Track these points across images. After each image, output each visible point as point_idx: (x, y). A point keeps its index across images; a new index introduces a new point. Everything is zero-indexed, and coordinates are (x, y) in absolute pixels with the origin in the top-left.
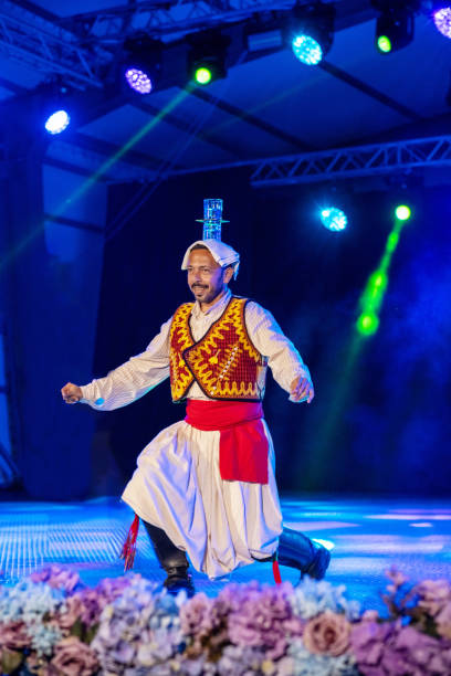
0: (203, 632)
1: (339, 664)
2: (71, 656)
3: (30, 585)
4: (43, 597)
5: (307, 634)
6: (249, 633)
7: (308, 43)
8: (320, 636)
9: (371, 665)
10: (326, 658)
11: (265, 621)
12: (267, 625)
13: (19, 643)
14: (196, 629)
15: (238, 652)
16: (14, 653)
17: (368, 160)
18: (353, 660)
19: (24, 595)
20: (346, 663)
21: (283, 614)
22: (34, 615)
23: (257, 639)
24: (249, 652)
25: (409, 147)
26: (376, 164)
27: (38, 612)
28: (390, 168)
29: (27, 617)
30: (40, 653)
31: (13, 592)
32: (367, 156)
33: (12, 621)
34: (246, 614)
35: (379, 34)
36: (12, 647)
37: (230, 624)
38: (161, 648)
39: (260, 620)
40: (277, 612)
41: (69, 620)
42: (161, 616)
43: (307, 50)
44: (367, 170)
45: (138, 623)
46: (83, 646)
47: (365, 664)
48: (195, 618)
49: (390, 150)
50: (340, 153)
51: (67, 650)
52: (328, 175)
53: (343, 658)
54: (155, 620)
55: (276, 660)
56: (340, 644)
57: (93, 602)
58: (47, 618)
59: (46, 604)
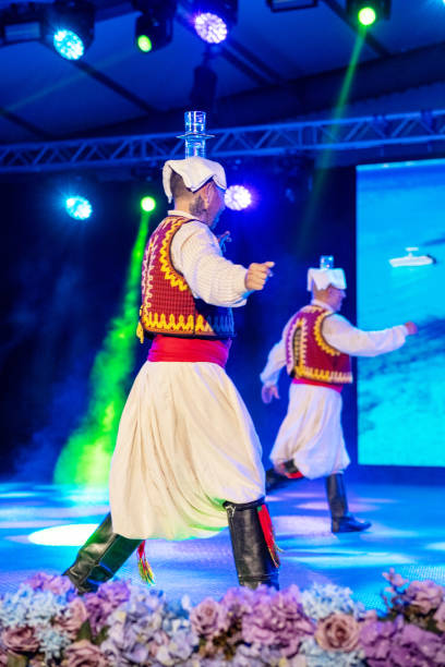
0: (217, 633)
1: (350, 659)
2: (86, 658)
3: (31, 592)
4: (49, 603)
5: (320, 633)
6: (264, 633)
7: (70, 38)
8: (332, 634)
9: (381, 659)
10: (338, 654)
11: (278, 622)
12: (281, 625)
13: (27, 647)
14: (210, 630)
15: (254, 651)
16: (19, 656)
17: (113, 151)
18: (362, 655)
19: (26, 602)
20: (356, 658)
21: (296, 616)
22: (40, 620)
23: (271, 639)
24: (266, 650)
25: (153, 140)
26: (121, 155)
27: (43, 618)
28: (135, 160)
29: (33, 623)
30: (49, 656)
31: (15, 599)
32: (113, 148)
33: (17, 626)
34: (260, 616)
35: (138, 34)
36: (19, 651)
37: (244, 625)
38: (180, 649)
39: (274, 621)
40: (290, 613)
41: (75, 624)
42: (170, 620)
43: (69, 44)
44: (113, 161)
45: (151, 625)
46: (95, 648)
47: (374, 658)
48: (207, 620)
49: (135, 143)
50: (85, 143)
51: (80, 653)
52: (73, 163)
53: (353, 654)
54: (166, 622)
55: (290, 657)
56: (351, 642)
57: (97, 606)
58: (53, 622)
59: (52, 610)
